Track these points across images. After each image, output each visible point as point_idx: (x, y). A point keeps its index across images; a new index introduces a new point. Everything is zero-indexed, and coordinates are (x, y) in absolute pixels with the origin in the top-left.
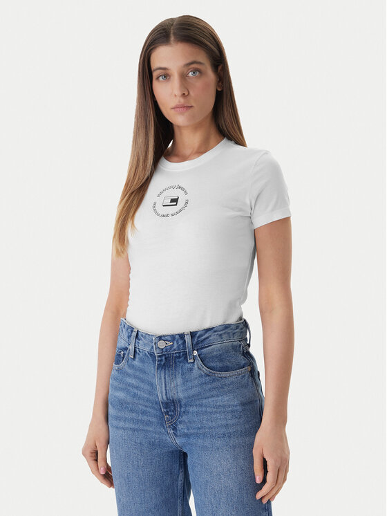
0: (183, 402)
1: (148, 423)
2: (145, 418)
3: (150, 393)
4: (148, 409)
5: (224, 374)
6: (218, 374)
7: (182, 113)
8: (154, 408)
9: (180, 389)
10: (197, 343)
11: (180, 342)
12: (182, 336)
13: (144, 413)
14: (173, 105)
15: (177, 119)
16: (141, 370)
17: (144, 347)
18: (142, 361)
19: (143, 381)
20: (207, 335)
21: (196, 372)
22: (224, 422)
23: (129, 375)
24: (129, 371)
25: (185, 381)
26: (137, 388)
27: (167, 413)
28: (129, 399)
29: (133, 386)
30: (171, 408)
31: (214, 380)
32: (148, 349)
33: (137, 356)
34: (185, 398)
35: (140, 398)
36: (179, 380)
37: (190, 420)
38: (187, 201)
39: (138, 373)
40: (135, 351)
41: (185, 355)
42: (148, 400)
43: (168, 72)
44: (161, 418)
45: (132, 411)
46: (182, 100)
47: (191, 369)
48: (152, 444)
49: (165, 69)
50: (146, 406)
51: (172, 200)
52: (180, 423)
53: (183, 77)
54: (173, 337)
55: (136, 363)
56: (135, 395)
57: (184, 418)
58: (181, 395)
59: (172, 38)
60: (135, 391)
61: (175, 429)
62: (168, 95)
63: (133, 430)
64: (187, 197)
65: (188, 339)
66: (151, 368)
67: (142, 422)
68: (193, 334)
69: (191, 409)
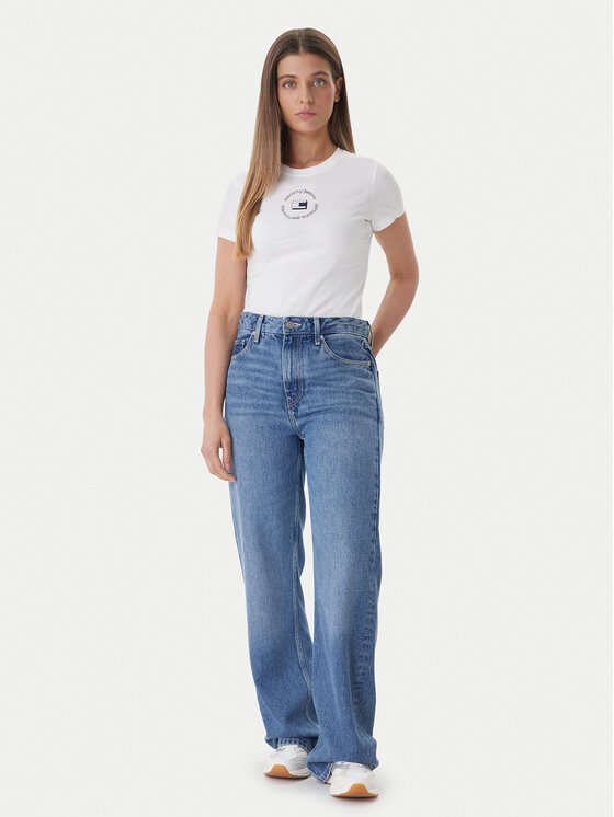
0: (307, 382)
1: (270, 407)
2: (266, 402)
3: (274, 374)
4: (269, 394)
5: (347, 361)
6: (342, 360)
7: (305, 119)
8: (276, 391)
9: (305, 368)
10: (324, 329)
11: (309, 325)
12: (311, 320)
13: (264, 397)
14: (298, 111)
15: (300, 125)
16: (266, 353)
17: (271, 330)
18: (267, 344)
19: (266, 363)
20: (333, 323)
21: (322, 355)
22: (346, 400)
23: (252, 360)
24: (252, 356)
25: (312, 362)
26: (260, 372)
27: (289, 394)
28: (250, 383)
29: (256, 371)
30: (295, 388)
31: (338, 365)
32: (275, 331)
33: (262, 340)
34: (310, 378)
35: (262, 381)
36: (305, 361)
37: (314, 398)
38: (317, 206)
39: (262, 356)
40: (260, 335)
41: (313, 338)
42: (271, 382)
43: (295, 80)
44: (283, 401)
45: (252, 396)
46: (307, 107)
47: (318, 352)
48: (273, 428)
49: (293, 76)
50: (267, 390)
51: (301, 204)
52: (303, 403)
53: (310, 85)
54: (302, 320)
55: (261, 347)
56: (257, 379)
57: (308, 397)
58: (306, 375)
59: (301, 49)
60: (257, 374)
61: (296, 410)
62: (293, 101)
63: (254, 415)
64: (316, 202)
65: (317, 323)
66: (276, 350)
67: (263, 406)
68: (321, 320)
69: (315, 389)
